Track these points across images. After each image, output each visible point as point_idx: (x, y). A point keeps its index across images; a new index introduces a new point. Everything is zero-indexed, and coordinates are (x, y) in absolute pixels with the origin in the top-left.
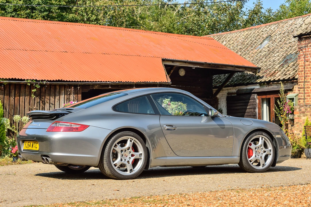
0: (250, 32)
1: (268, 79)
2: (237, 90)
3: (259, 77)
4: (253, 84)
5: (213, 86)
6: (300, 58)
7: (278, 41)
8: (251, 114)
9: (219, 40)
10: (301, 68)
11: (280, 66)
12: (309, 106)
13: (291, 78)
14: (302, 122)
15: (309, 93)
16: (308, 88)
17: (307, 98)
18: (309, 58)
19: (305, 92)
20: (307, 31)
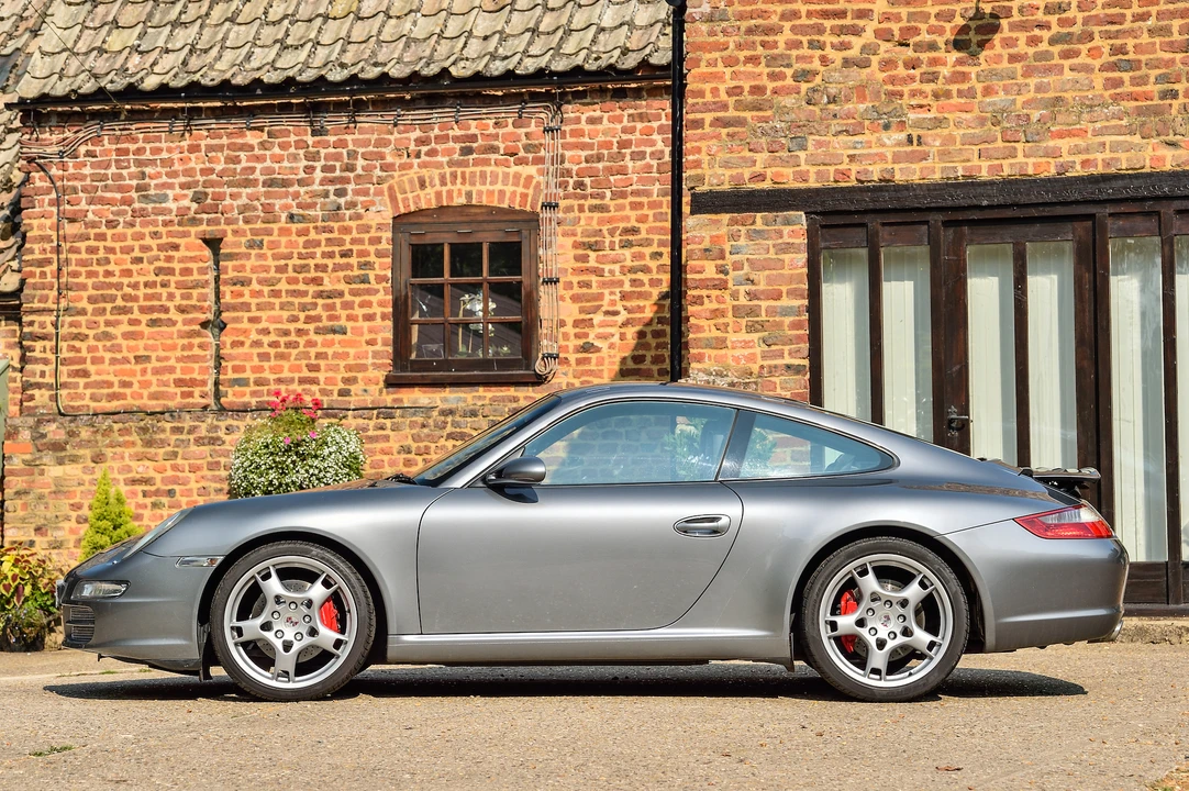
6: (32, 202)
12: (85, 418)
14: (46, 491)
15: (85, 363)
16: (76, 337)
17: (70, 383)
18: (83, 206)
19: (61, 356)
20: (80, 88)
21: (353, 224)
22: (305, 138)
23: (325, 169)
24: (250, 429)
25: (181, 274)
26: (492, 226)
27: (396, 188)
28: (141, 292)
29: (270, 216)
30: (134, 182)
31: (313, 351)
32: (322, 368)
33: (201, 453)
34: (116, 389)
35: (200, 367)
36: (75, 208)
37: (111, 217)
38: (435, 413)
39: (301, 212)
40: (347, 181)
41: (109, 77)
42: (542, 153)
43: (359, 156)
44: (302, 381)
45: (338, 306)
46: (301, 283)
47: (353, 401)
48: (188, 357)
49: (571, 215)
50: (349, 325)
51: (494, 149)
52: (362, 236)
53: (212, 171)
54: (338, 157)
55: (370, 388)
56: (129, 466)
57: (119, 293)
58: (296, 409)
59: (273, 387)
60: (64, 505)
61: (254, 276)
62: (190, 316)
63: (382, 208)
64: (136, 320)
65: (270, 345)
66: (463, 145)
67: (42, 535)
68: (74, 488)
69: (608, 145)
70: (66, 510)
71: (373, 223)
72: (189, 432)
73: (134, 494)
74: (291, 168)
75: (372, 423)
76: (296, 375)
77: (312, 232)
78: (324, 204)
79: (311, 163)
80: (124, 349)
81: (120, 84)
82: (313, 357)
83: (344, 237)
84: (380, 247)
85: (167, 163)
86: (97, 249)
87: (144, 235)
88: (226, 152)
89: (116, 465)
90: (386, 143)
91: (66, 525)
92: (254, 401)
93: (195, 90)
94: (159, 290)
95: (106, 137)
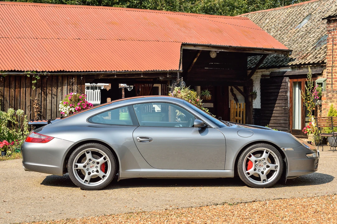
0: (294, 9)
1: (299, 61)
2: (270, 72)
3: (292, 60)
4: (284, 66)
5: (248, 68)
7: (317, 20)
8: (283, 98)
9: (263, 17)
10: (329, 51)
11: (313, 48)
12: (335, 92)
13: (320, 62)
17: (334, 83)
19: (333, 77)
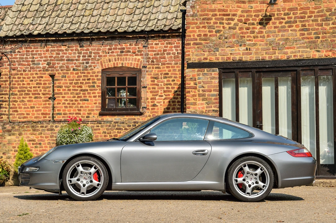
6: (3, 65)
12: (17, 123)
14: (6, 143)
15: (17, 108)
16: (15, 101)
17: (13, 114)
18: (17, 66)
19: (10, 106)
20: (16, 34)
21: (91, 71)
22: (78, 48)
23: (83, 56)
24: (62, 127)
25: (43, 85)
26: (129, 72)
27: (103, 62)
28: (33, 89)
29: (68, 69)
30: (31, 60)
31: (79, 106)
32: (82, 110)
33: (49, 133)
34: (25, 115)
35: (48, 110)
36: (14, 66)
37: (24, 69)
38: (113, 123)
39: (76, 68)
40: (89, 60)
41: (24, 31)
42: (143, 53)
43: (93, 53)
44: (76, 114)
45: (86, 93)
46: (76, 87)
47: (90, 119)
48: (45, 107)
49: (150, 70)
50: (89, 99)
51: (129, 52)
52: (93, 75)
53: (52, 57)
54: (87, 53)
55: (95, 116)
56: (29, 136)
57: (26, 90)
58: (75, 121)
59: (68, 115)
60: (11, 147)
61: (63, 85)
62: (46, 96)
63: (99, 67)
64: (31, 97)
65: (68, 104)
66: (121, 50)
67: (5, 155)
68: (13, 142)
69: (160, 51)
70: (11, 148)
71: (96, 71)
72: (45, 127)
73: (30, 144)
74: (74, 56)
75: (95, 125)
76: (75, 112)
77: (80, 74)
78: (83, 66)
79: (79, 55)
80: (28, 105)
81: (27, 33)
82: (79, 107)
83: (88, 75)
84: (98, 78)
85: (40, 54)
86: (21, 77)
87: (33, 74)
88: (56, 52)
89: (25, 136)
90: (100, 50)
91: (11, 152)
92: (63, 119)
93: (48, 35)
94: (37, 89)
95: (23, 47)
